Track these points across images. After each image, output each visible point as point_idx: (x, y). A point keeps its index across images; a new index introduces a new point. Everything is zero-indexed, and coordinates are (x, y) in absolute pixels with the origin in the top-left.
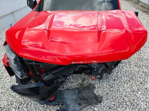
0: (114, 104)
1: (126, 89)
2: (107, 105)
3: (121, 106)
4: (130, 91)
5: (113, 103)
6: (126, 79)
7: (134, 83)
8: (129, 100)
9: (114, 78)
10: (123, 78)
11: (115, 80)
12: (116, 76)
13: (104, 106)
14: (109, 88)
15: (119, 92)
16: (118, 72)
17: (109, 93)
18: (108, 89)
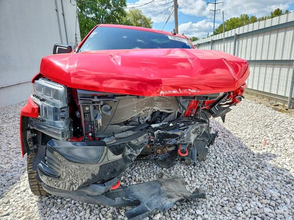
0: (228, 200)
1: (238, 177)
2: (216, 203)
3: (240, 200)
4: (246, 179)
5: (226, 198)
6: (232, 165)
7: (247, 168)
8: (250, 190)
9: (214, 166)
10: (227, 165)
11: (215, 168)
12: (216, 162)
13: (211, 206)
14: (210, 179)
15: (228, 182)
16: (216, 157)
17: (213, 186)
18: (209, 182)
